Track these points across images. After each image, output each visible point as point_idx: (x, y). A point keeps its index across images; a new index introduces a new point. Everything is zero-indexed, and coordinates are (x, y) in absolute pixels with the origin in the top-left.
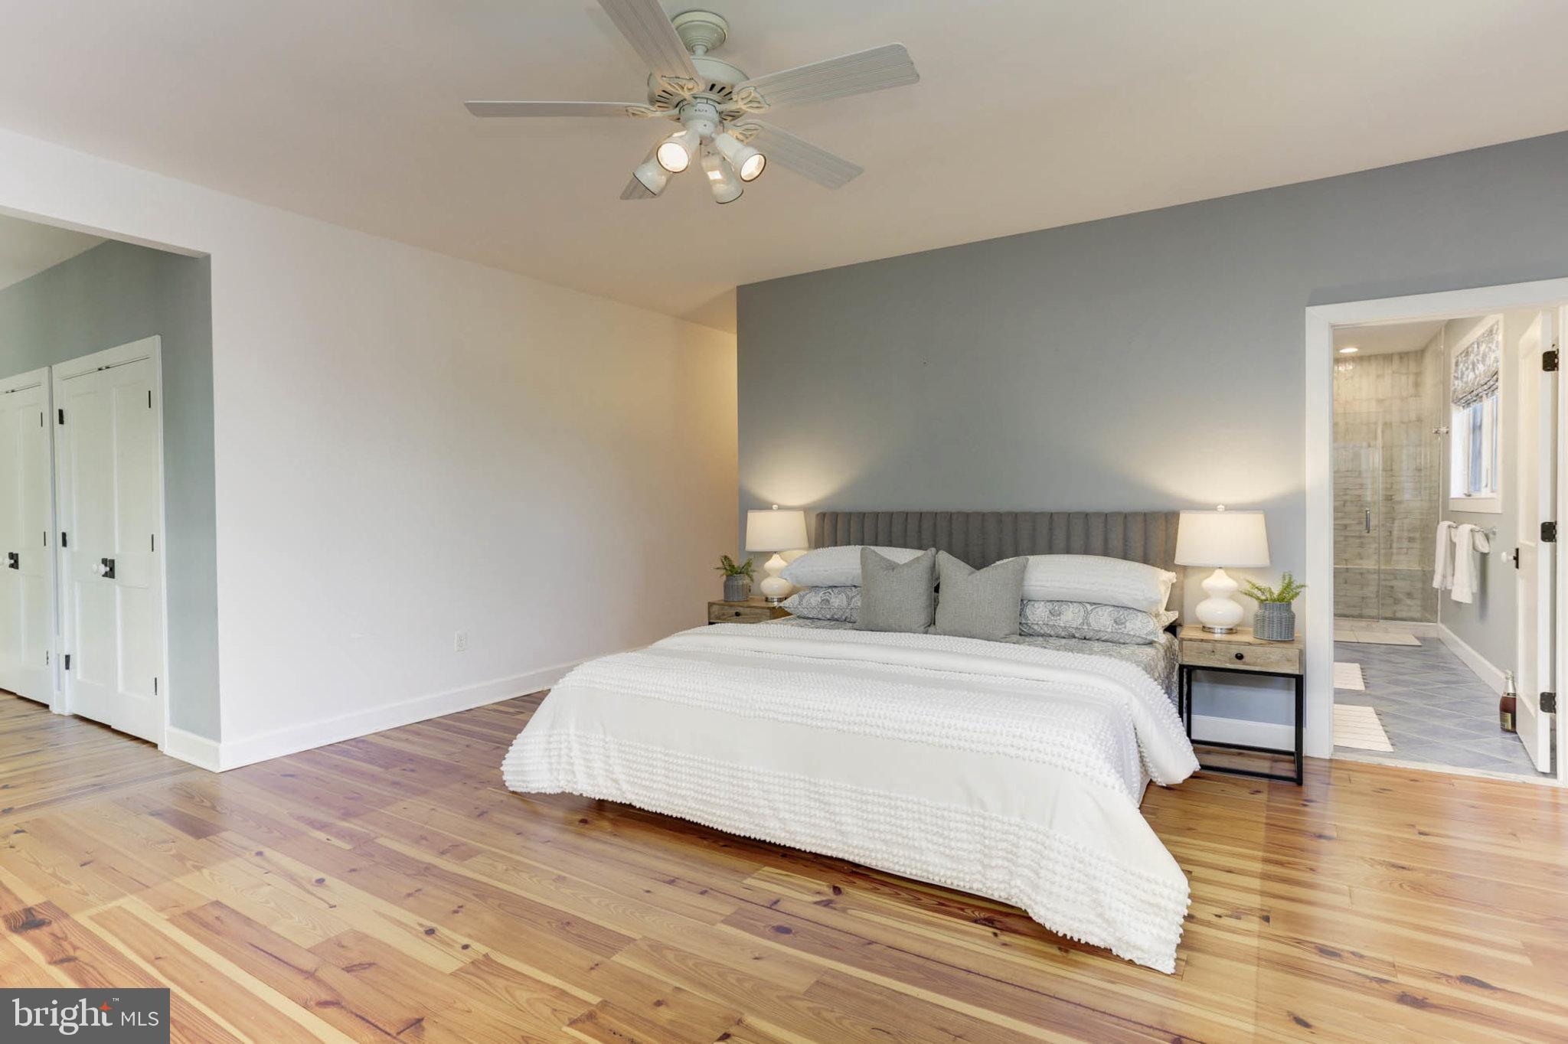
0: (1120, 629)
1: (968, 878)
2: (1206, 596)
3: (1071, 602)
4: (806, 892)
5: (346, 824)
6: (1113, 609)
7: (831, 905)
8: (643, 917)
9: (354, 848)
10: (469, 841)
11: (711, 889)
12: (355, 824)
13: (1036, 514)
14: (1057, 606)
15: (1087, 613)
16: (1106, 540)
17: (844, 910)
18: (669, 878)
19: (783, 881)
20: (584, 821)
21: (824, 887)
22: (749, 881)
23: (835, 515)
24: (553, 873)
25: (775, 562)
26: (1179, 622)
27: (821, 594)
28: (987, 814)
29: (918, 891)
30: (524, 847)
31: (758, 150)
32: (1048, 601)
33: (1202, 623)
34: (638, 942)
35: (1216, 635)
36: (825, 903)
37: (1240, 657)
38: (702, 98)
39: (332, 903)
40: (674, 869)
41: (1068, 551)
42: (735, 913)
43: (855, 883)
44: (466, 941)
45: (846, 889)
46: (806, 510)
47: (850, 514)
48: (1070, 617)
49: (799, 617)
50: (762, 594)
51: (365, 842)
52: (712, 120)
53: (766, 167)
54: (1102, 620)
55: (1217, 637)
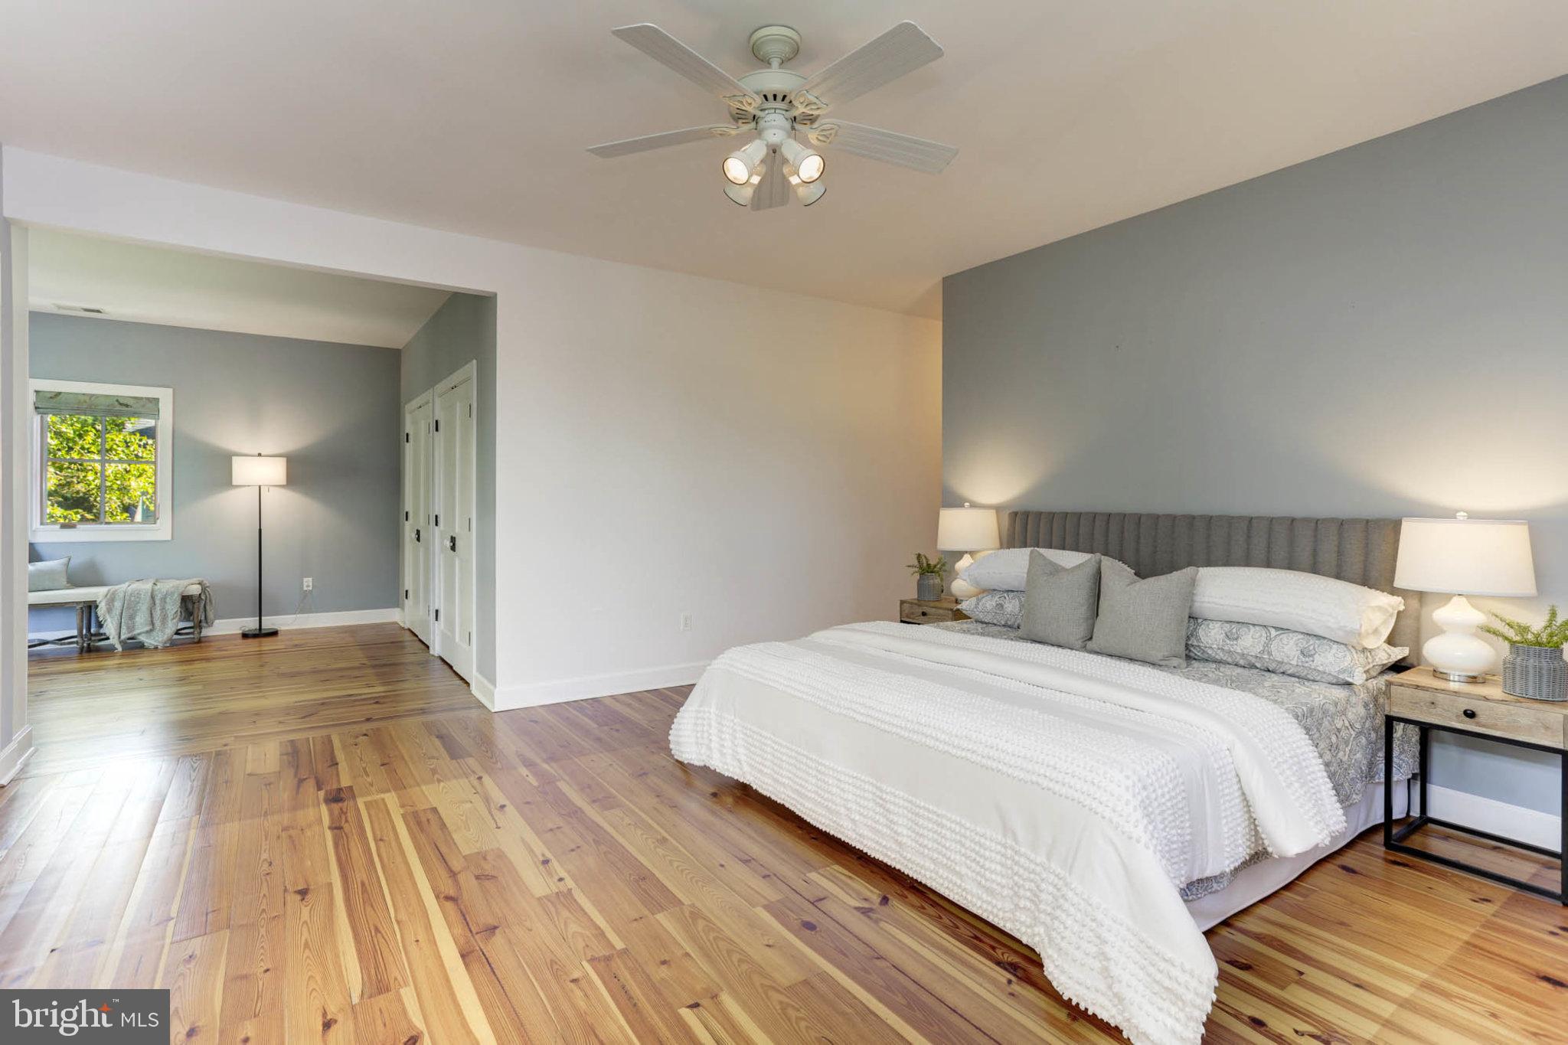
0: (1307, 662)
1: (1001, 914)
2: (1438, 631)
3: (1254, 625)
4: (854, 896)
5: (545, 766)
6: (1302, 636)
7: (869, 914)
8: (703, 887)
9: (539, 787)
10: (619, 796)
11: (775, 875)
12: (552, 767)
13: (1233, 517)
14: (1235, 628)
15: (1270, 639)
16: (1315, 553)
17: (877, 921)
18: (747, 857)
19: (841, 880)
20: (714, 795)
21: (874, 895)
22: (813, 876)
23: (1026, 514)
24: (660, 834)
25: (964, 563)
26: (1409, 662)
27: (996, 598)
28: (1017, 848)
29: (958, 917)
30: (655, 809)
31: (817, 151)
32: (1227, 622)
33: (1432, 665)
34: (684, 907)
35: (1452, 683)
36: (863, 910)
37: (1470, 715)
38: (770, 109)
39: (500, 825)
40: (755, 850)
41: (1268, 564)
42: (778, 901)
43: (906, 897)
44: (563, 874)
45: (895, 902)
46: (998, 509)
47: (1041, 513)
48: (1250, 643)
49: (977, 621)
50: (952, 595)
51: (549, 783)
52: (781, 128)
53: (826, 167)
54: (1287, 650)
55: (1454, 686)
